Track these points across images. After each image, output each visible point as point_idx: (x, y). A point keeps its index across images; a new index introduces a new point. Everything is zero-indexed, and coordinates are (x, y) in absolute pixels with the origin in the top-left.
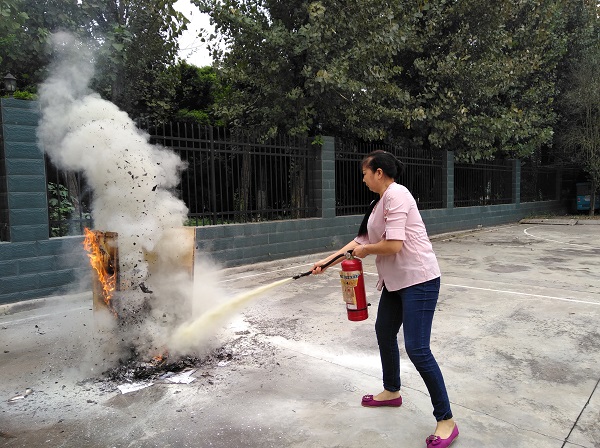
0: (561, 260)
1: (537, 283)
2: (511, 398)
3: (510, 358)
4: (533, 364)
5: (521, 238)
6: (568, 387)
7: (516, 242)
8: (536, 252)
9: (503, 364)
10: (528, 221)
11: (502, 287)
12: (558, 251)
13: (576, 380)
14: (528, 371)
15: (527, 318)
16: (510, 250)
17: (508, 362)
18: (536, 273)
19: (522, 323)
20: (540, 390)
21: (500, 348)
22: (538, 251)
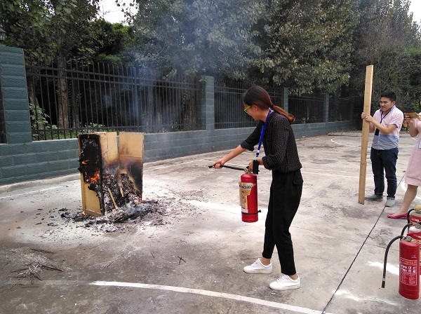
0: (355, 157)
1: (342, 169)
2: (334, 225)
3: (331, 208)
4: (343, 210)
5: (330, 144)
6: (363, 220)
7: (327, 147)
8: (339, 152)
9: (327, 210)
10: (333, 134)
11: (322, 172)
12: (352, 152)
13: (367, 217)
14: (341, 213)
15: (338, 188)
16: (324, 151)
17: (330, 210)
18: (340, 164)
19: (336, 191)
20: (348, 222)
21: (325, 203)
22: (341, 151)
